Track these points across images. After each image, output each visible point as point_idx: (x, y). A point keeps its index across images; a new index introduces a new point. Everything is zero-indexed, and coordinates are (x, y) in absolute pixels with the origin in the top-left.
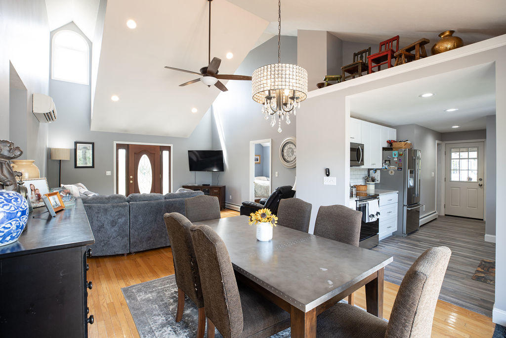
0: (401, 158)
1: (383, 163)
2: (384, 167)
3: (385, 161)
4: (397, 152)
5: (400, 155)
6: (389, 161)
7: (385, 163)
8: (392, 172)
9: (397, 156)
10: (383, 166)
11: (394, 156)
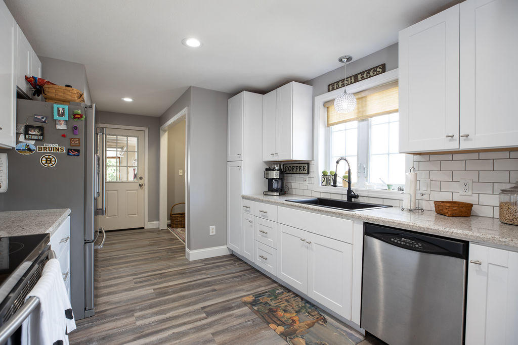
0: (80, 124)
1: (18, 134)
2: (22, 146)
3: (27, 129)
4: (66, 107)
5: (75, 116)
6: (41, 129)
7: (26, 133)
8: (49, 161)
9: (66, 117)
10: (18, 142)
11: (56, 117)
